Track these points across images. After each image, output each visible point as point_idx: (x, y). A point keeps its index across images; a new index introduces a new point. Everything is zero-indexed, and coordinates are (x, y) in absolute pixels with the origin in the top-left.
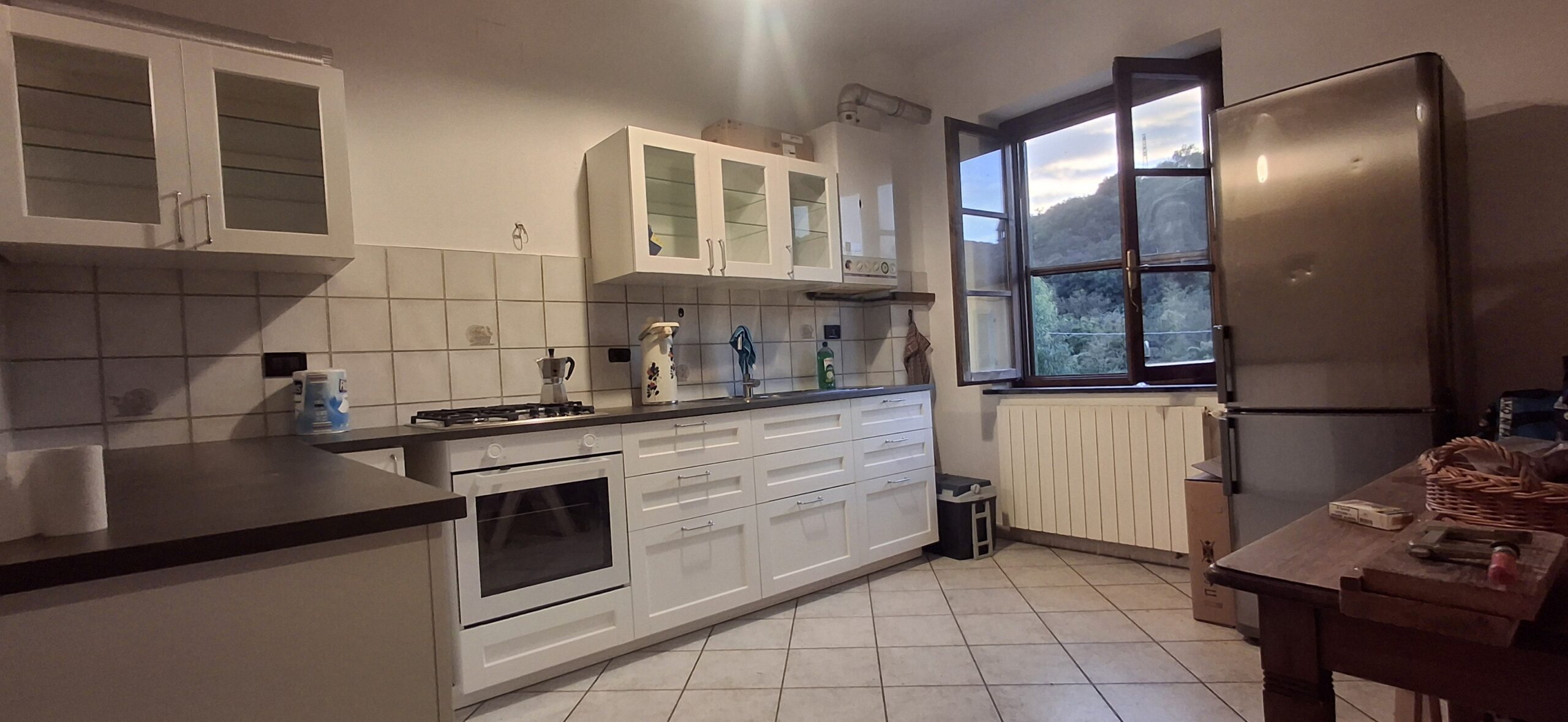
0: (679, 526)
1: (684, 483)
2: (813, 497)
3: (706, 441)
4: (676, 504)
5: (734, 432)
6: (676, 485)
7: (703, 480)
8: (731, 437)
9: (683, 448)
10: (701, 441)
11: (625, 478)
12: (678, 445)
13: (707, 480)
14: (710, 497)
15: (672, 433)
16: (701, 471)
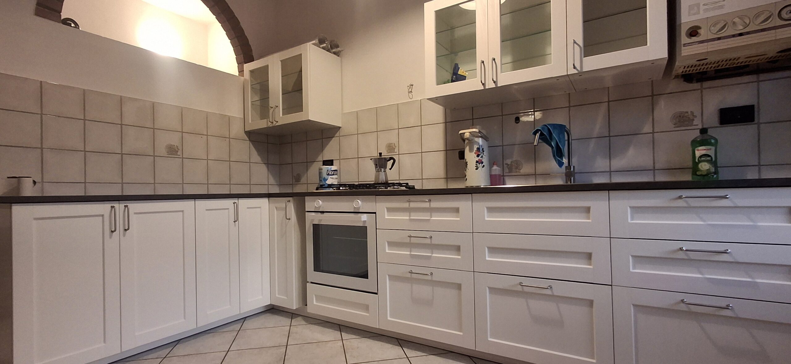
0: (409, 269)
1: (413, 240)
2: (544, 283)
3: (433, 214)
4: (409, 253)
5: (457, 210)
6: (407, 240)
7: (428, 241)
8: (455, 214)
9: (415, 216)
10: (429, 214)
11: (376, 229)
12: (412, 214)
13: (431, 242)
14: (433, 255)
15: (406, 205)
16: (428, 235)
